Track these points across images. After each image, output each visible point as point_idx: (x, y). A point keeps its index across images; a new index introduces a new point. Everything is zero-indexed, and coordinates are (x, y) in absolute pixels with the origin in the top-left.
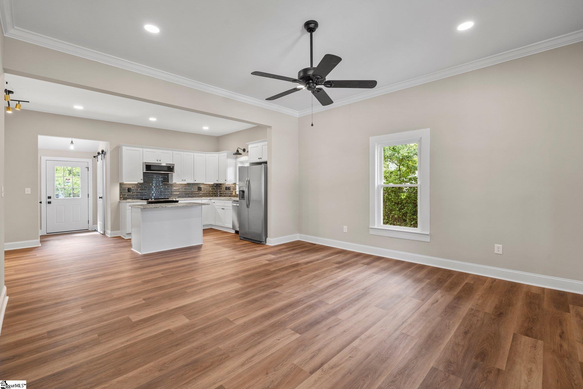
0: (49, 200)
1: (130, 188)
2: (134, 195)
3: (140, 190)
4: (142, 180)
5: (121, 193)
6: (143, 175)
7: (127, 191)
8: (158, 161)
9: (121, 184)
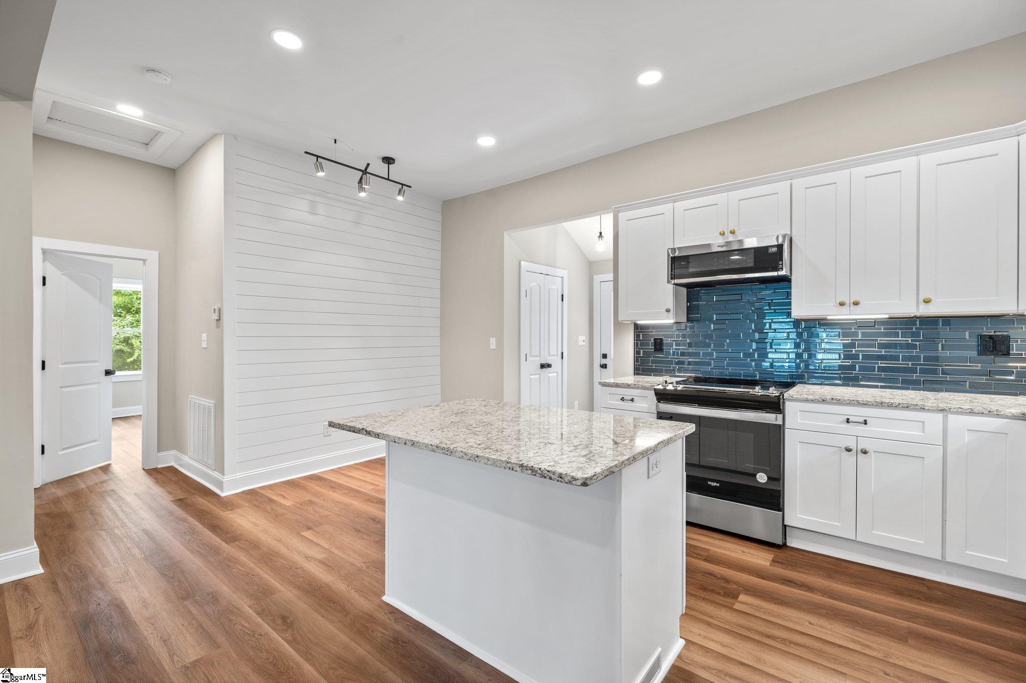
0: (604, 361)
1: (661, 340)
2: (671, 362)
3: (690, 345)
4: (668, 311)
5: (637, 352)
6: (676, 295)
7: (652, 347)
8: (726, 234)
9: (637, 327)
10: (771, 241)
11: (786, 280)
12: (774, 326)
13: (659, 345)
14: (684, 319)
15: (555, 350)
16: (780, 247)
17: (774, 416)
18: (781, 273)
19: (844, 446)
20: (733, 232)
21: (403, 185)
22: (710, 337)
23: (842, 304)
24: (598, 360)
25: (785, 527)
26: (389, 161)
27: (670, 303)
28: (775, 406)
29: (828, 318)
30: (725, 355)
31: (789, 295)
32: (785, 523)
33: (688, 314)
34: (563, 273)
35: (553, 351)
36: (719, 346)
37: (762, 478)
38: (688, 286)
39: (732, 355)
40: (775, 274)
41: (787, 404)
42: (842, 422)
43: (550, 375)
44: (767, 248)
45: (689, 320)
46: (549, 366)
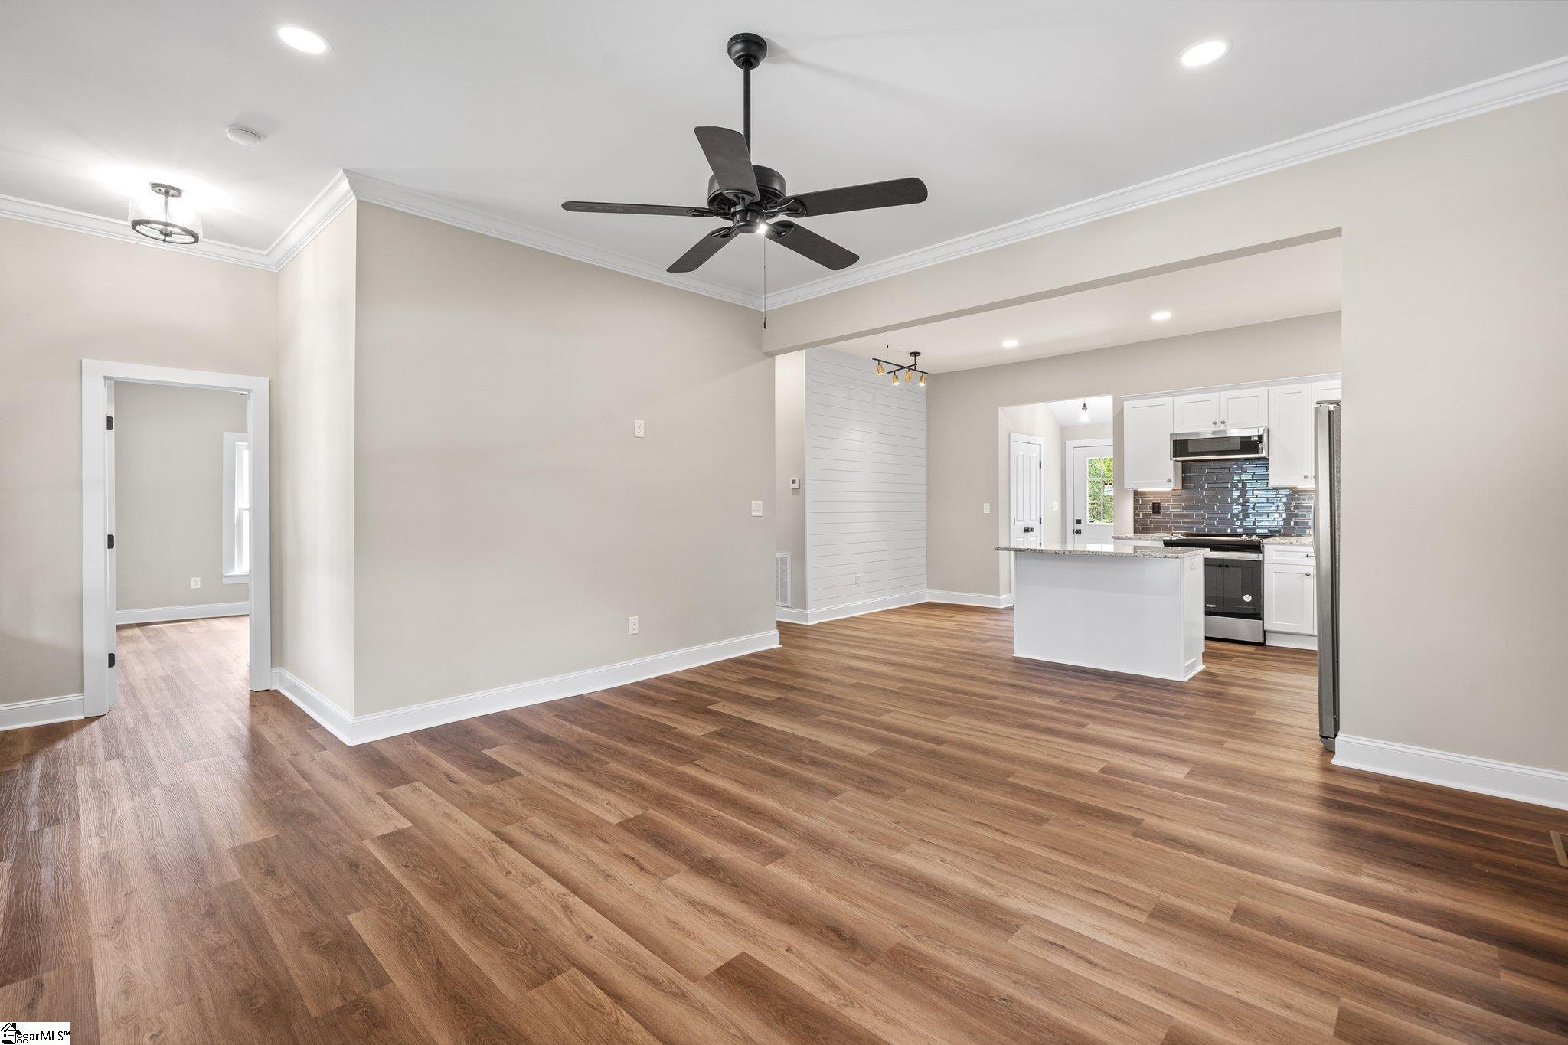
0: (1078, 527)
1: (1159, 504)
2: (1168, 522)
3: (1184, 508)
4: (1169, 481)
5: (1136, 515)
6: (1176, 468)
7: (1150, 510)
8: (1218, 424)
9: (1136, 493)
10: (1252, 432)
11: (1266, 459)
12: (1256, 492)
13: (1157, 508)
14: (1181, 488)
15: (1035, 516)
16: (1260, 437)
17: (1256, 554)
18: (1261, 455)
19: (1305, 572)
20: (1223, 423)
21: (923, 373)
22: (1202, 501)
23: (1306, 477)
24: (1071, 526)
25: (1264, 632)
26: (915, 354)
27: (1171, 475)
28: (1257, 548)
29: (1299, 487)
30: (1215, 515)
31: (1267, 468)
32: (1265, 629)
33: (1183, 483)
34: (1041, 440)
35: (1033, 517)
36: (1210, 509)
37: (1247, 598)
38: (1183, 462)
39: (1221, 515)
40: (1256, 456)
41: (1265, 546)
42: (1304, 558)
43: (1031, 539)
44: (1250, 437)
45: (1184, 488)
46: (1032, 530)
